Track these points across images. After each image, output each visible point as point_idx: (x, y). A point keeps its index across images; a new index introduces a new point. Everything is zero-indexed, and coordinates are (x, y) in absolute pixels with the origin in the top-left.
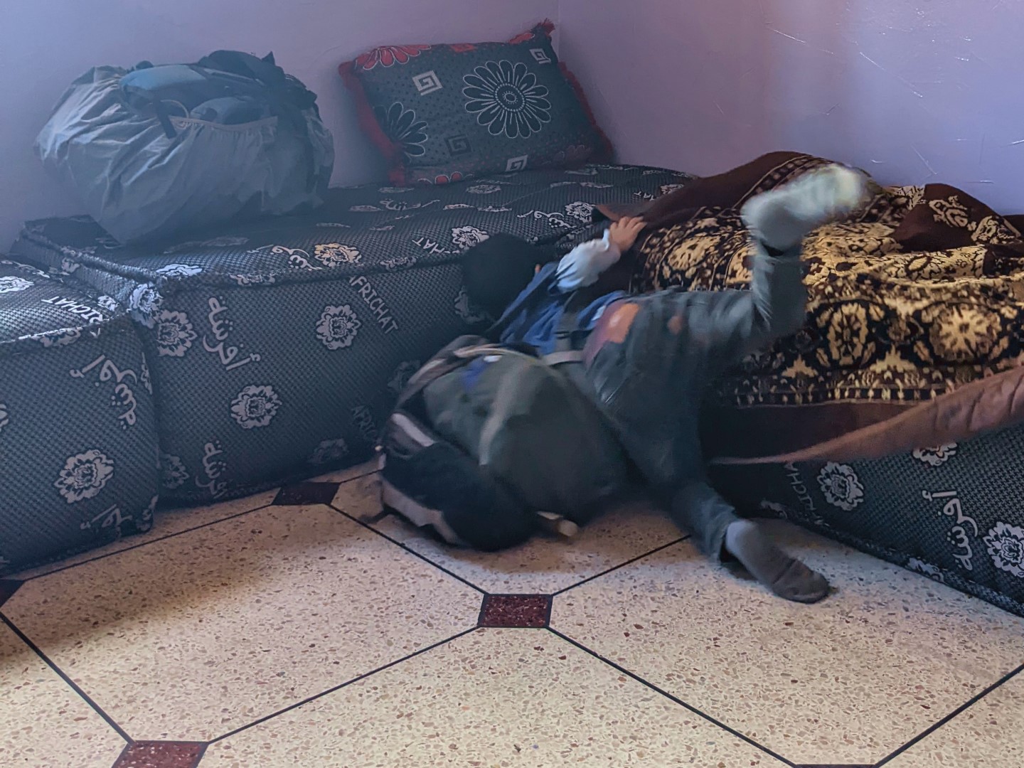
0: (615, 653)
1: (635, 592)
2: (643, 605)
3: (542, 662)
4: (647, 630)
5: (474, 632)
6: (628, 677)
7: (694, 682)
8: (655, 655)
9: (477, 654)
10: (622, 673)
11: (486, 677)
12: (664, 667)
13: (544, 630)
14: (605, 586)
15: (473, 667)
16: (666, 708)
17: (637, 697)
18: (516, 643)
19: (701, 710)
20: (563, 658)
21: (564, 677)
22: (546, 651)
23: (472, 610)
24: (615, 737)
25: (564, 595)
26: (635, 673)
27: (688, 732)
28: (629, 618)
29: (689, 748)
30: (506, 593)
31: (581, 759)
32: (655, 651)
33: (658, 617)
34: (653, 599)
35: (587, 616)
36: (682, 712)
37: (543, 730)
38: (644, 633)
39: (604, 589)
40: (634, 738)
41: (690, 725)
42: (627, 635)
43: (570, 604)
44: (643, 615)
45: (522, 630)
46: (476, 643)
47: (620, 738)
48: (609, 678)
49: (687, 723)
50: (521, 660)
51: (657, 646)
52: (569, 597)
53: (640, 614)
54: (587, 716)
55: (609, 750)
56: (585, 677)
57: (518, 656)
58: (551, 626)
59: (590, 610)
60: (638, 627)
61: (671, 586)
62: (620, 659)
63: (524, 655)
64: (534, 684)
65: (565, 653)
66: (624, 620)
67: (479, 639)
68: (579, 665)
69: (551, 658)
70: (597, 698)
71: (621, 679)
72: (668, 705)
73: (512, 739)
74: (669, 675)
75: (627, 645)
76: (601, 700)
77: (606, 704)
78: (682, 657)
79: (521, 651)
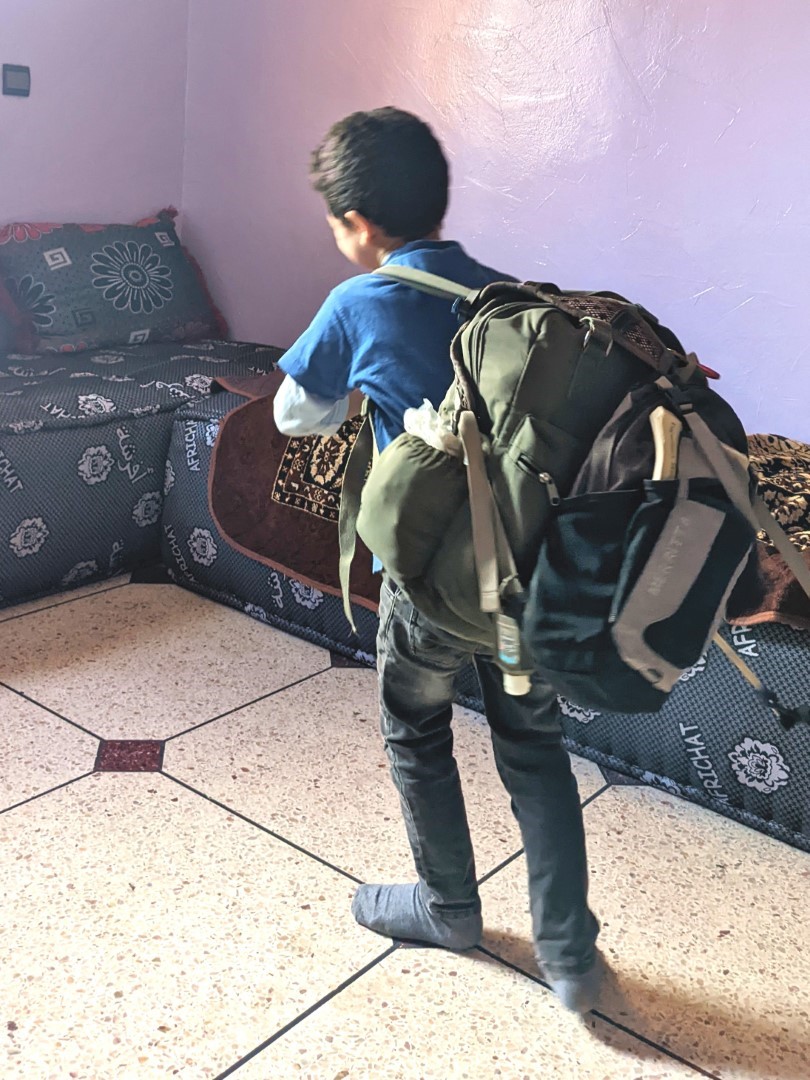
0: (223, 795)
1: (242, 737)
2: (249, 750)
3: (155, 804)
4: (253, 773)
5: (90, 776)
6: (235, 817)
7: (296, 821)
8: (260, 796)
9: (93, 798)
10: (230, 813)
11: (103, 819)
12: (269, 807)
13: (157, 774)
14: (213, 732)
15: (90, 809)
16: (271, 846)
17: (244, 836)
18: (130, 786)
19: (302, 847)
20: (175, 800)
21: (176, 818)
22: (159, 794)
23: (88, 756)
24: (224, 874)
25: (176, 740)
26: (242, 814)
27: (291, 868)
28: (236, 762)
29: (292, 883)
30: (121, 738)
31: (193, 896)
32: (261, 792)
33: (263, 761)
34: (258, 744)
35: (198, 761)
36: (285, 849)
37: (156, 868)
38: (250, 775)
39: (213, 735)
40: (241, 874)
41: (293, 861)
42: (234, 777)
43: (182, 750)
44: (249, 759)
45: (136, 774)
46: (93, 786)
47: (229, 875)
48: (218, 818)
49: (290, 859)
50: (135, 802)
51: (262, 788)
52: (180, 742)
53: (245, 759)
54: (197, 855)
55: (218, 886)
56: (196, 818)
57: (133, 799)
58: (164, 770)
59: (200, 754)
60: (245, 770)
61: (275, 732)
62: (228, 801)
63: (138, 798)
64: (147, 826)
65: (176, 795)
66: (231, 764)
67: (96, 782)
68: (190, 806)
69: (164, 800)
70: (207, 837)
71: (229, 819)
72: (272, 843)
73: (127, 878)
74: (273, 815)
75: (234, 787)
76: (210, 839)
77: (215, 843)
78: (285, 797)
79: (136, 793)
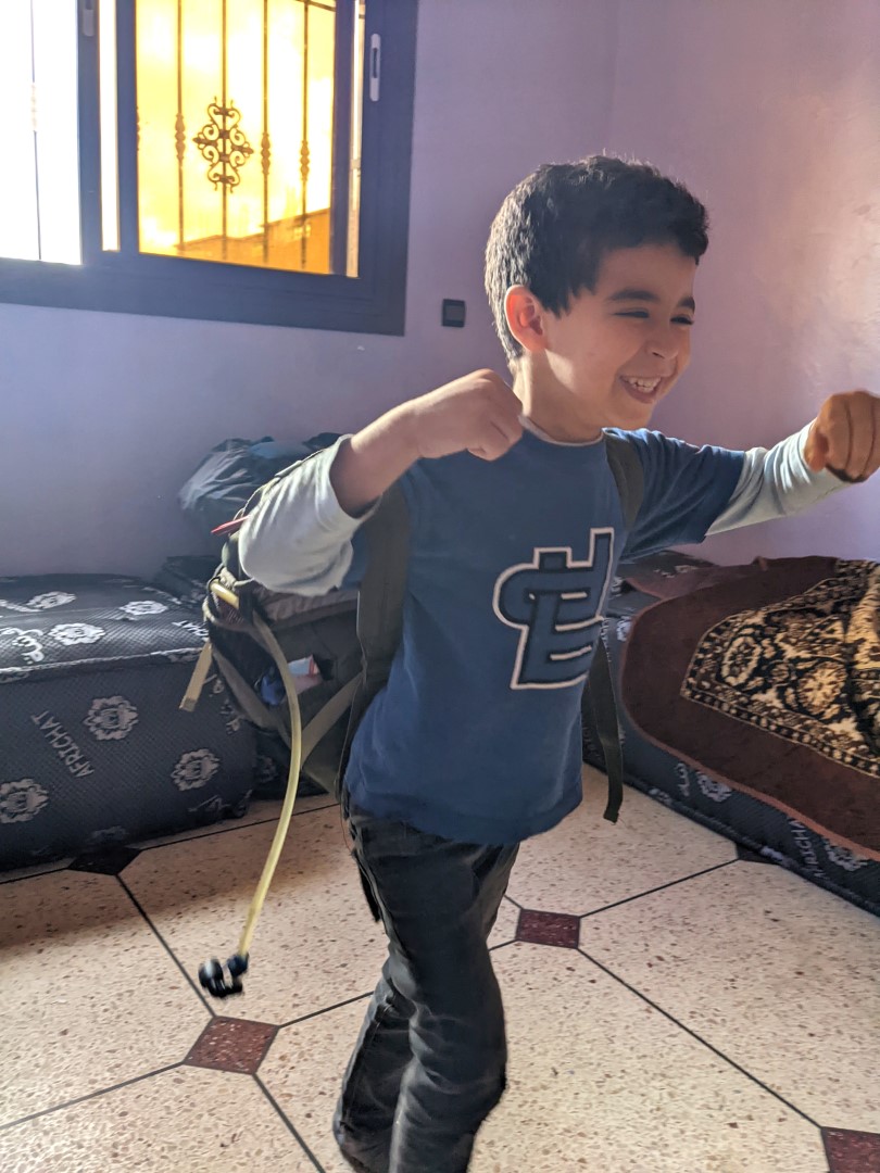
0: (640, 983)
1: (656, 923)
2: (662, 937)
3: (573, 983)
4: (668, 963)
5: (511, 945)
6: (654, 1010)
7: (715, 1023)
8: (677, 989)
9: (516, 968)
10: (648, 1005)
11: (524, 992)
12: (687, 1003)
13: (574, 951)
14: (626, 913)
15: (512, 980)
16: (693, 1048)
17: (663, 1032)
18: (550, 960)
19: (724, 1053)
20: (593, 981)
21: (596, 1002)
22: (577, 972)
23: (509, 924)
24: (646, 1072)
25: (591, 918)
26: (661, 1007)
27: (714, 1076)
28: (651, 949)
29: (717, 1094)
30: (539, 909)
31: (615, 1092)
32: (678, 986)
33: (677, 951)
34: (671, 932)
35: (614, 942)
36: (708, 1054)
37: (578, 1055)
38: (666, 965)
39: (627, 917)
40: (664, 1075)
41: (716, 1069)
42: (650, 965)
43: (597, 928)
44: (663, 948)
45: (554, 948)
46: (514, 956)
47: (651, 1074)
48: (637, 1008)
49: (713, 1066)
50: (555, 979)
51: (678, 981)
52: (596, 921)
53: (661, 947)
54: (618, 1045)
55: (641, 1086)
56: (613, 1004)
57: (552, 975)
58: (581, 948)
59: (615, 936)
60: (660, 959)
61: (687, 921)
62: (647, 990)
63: (557, 974)
64: (567, 1005)
65: (594, 977)
66: (646, 950)
67: (516, 952)
68: (608, 991)
69: (581, 980)
70: (627, 1027)
71: (648, 1011)
72: (694, 1045)
73: (549, 1061)
74: (692, 1012)
75: (651, 976)
76: (630, 1030)
77: (635, 1035)
78: (703, 995)
79: (555, 969)
